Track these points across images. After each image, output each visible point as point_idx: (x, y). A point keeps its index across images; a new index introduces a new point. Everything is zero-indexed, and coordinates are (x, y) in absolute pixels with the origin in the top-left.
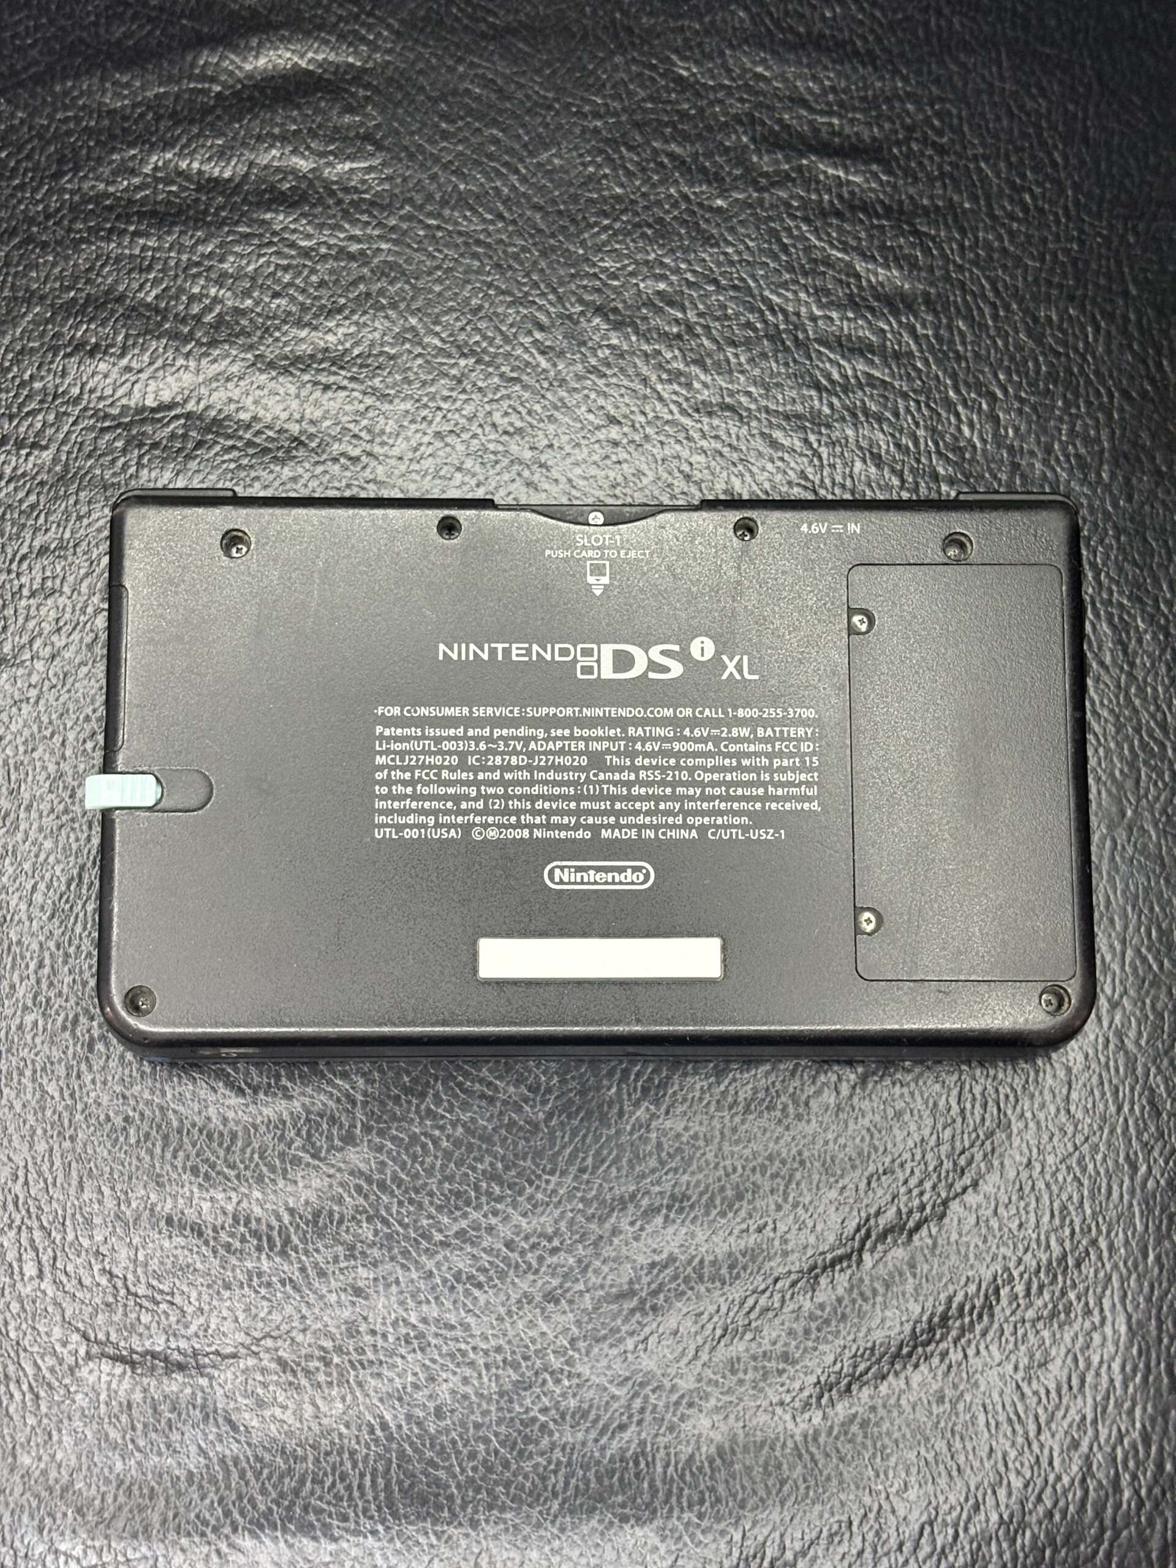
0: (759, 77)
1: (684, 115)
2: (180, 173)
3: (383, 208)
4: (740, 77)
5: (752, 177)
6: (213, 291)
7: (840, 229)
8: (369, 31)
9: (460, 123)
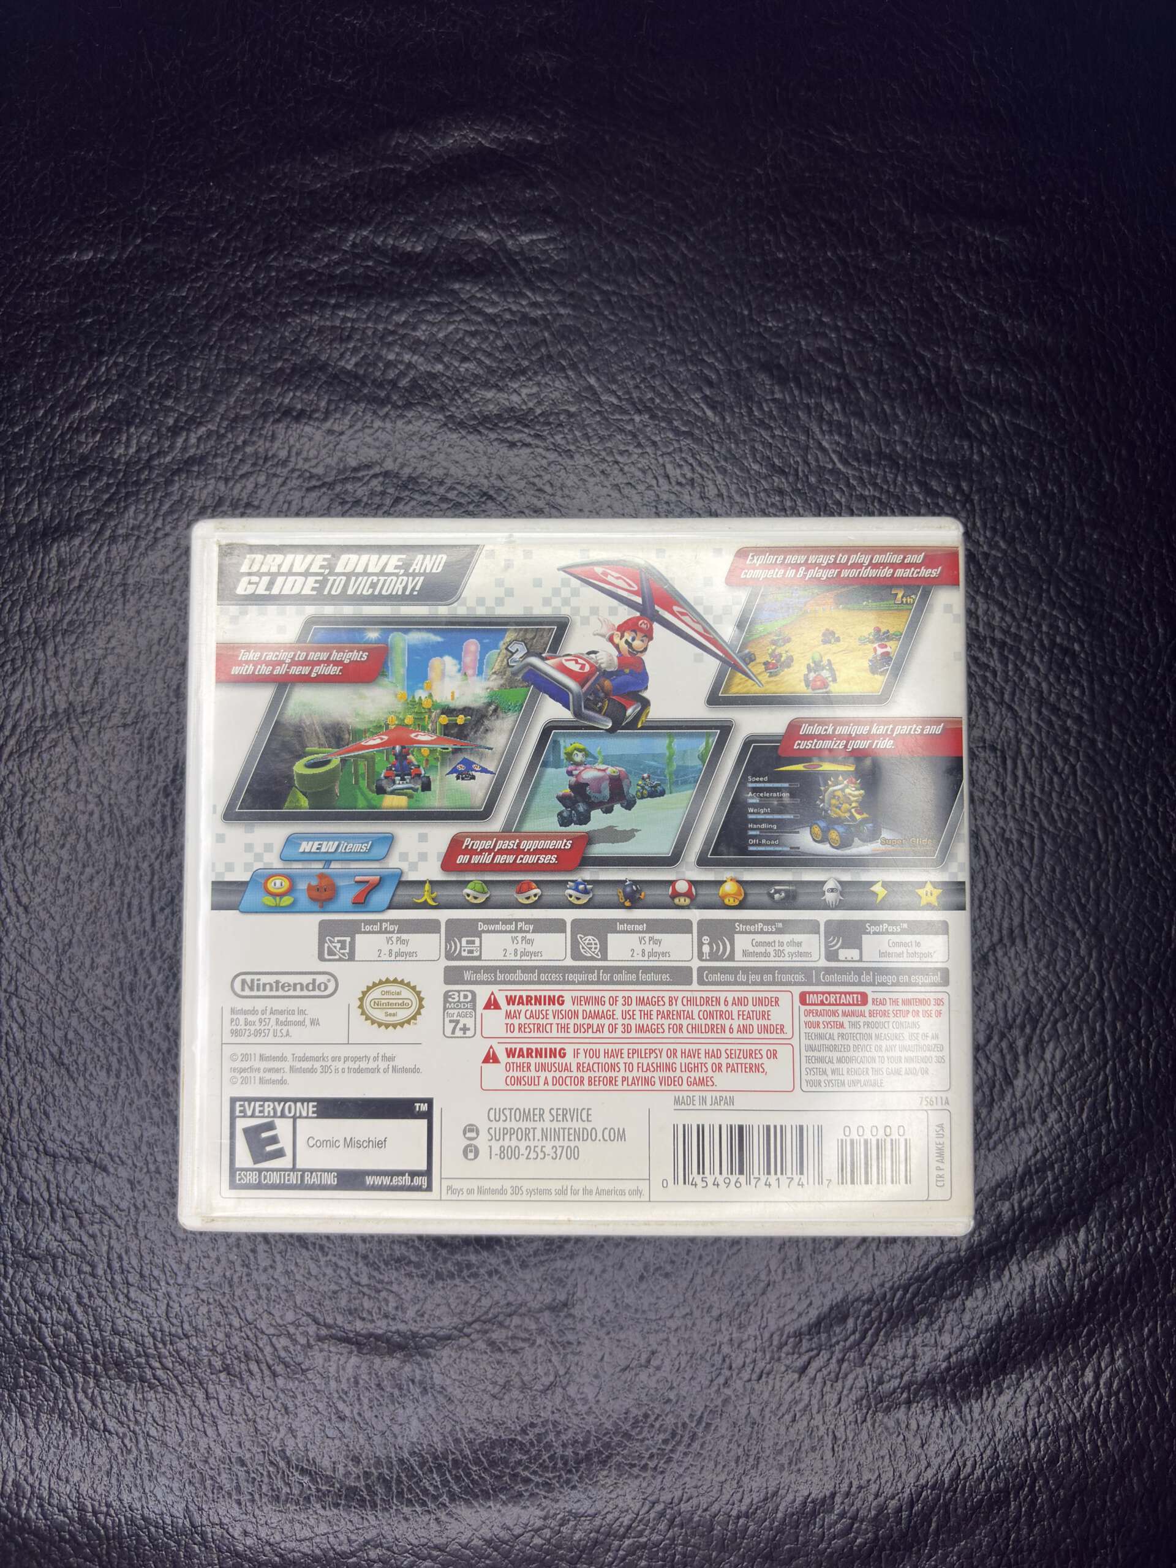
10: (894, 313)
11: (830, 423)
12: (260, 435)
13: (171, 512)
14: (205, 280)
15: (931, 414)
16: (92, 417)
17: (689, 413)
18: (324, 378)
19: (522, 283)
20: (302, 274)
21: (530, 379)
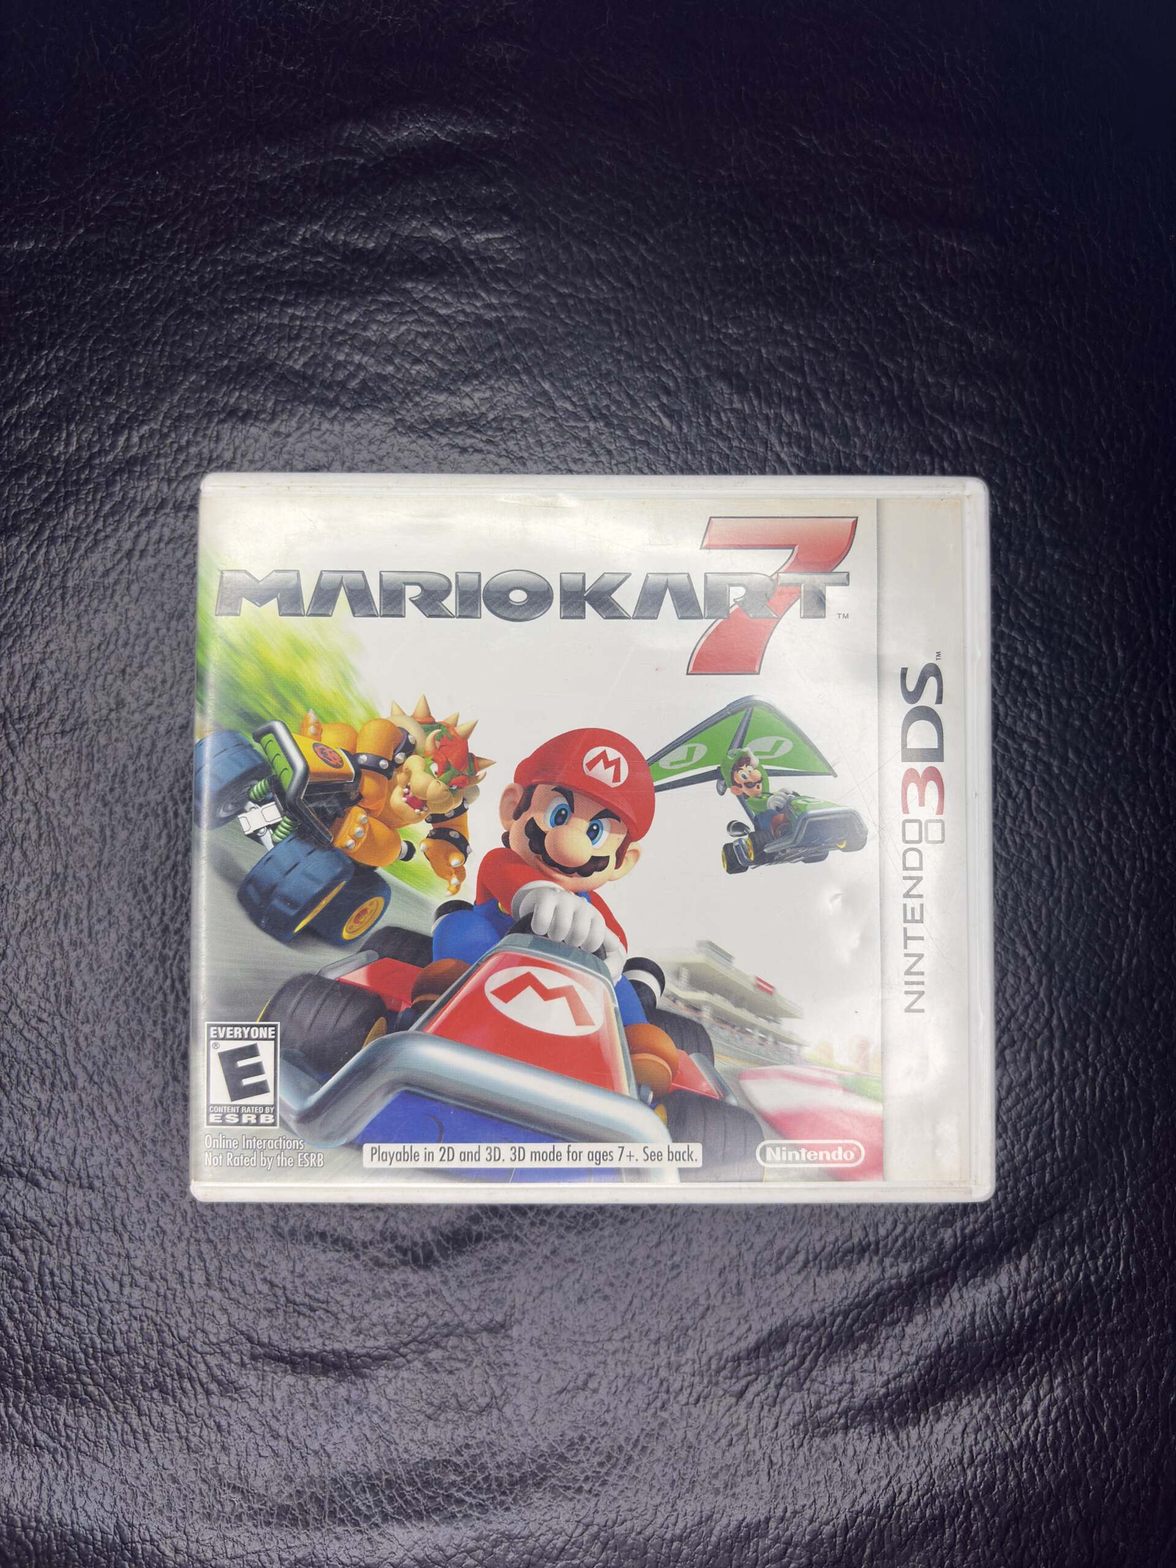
0: (877, 149)
1: (804, 187)
2: (326, 245)
3: (518, 277)
4: (859, 149)
5: (869, 247)
6: (357, 358)
7: (953, 299)
8: (505, 104)
9: (592, 194)
10: (858, 322)
11: (789, 435)
12: (204, 436)
13: (112, 513)
14: (149, 273)
15: (893, 428)
16: (31, 413)
17: (645, 421)
18: (271, 378)
19: (476, 284)
20: (251, 269)
21: (482, 383)
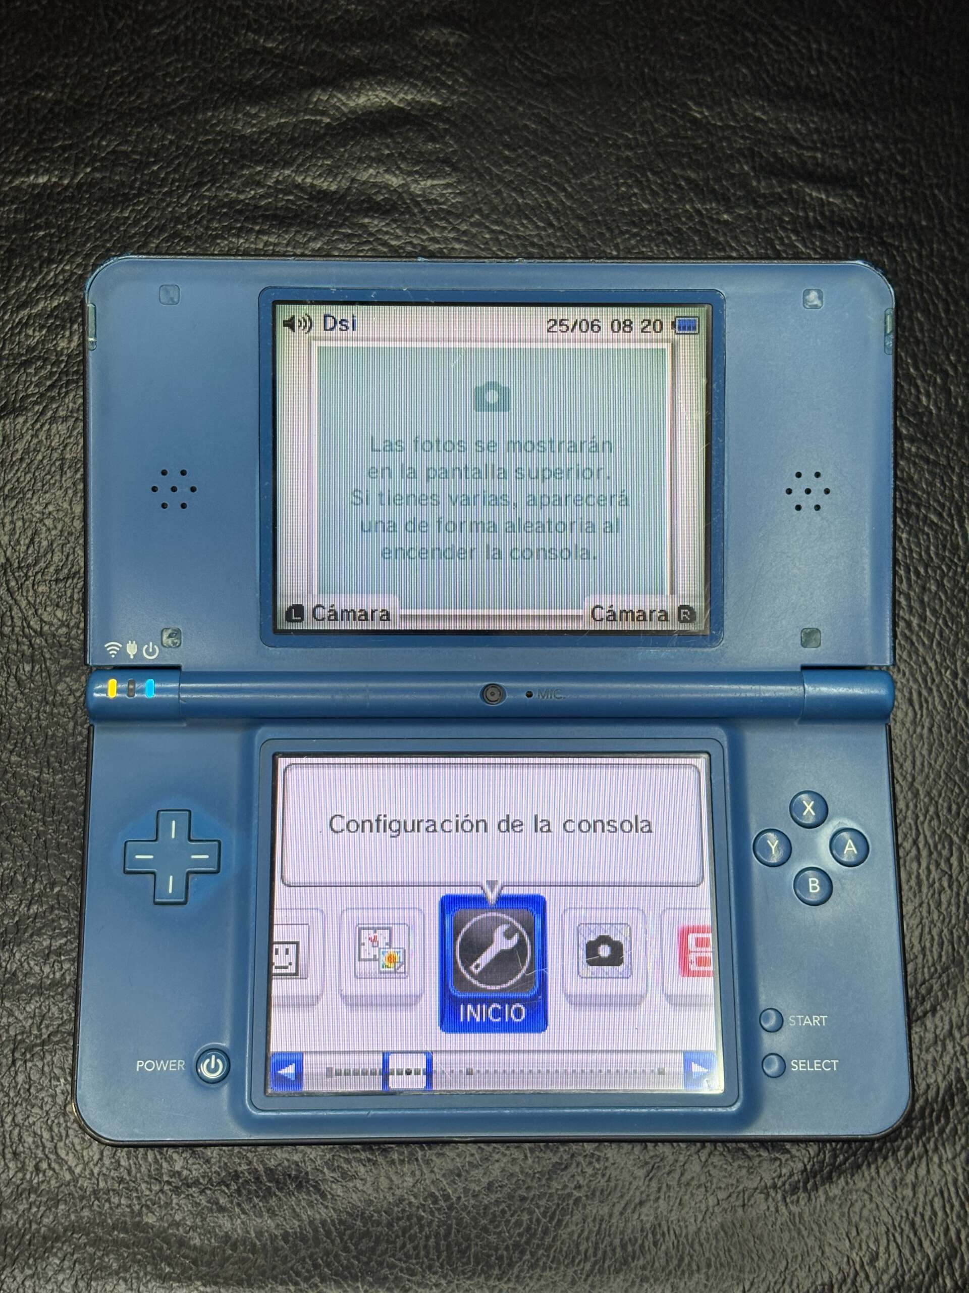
0: (758, 120)
1: (697, 148)
2: (298, 186)
3: (458, 216)
4: (742, 119)
5: (751, 197)
7: (823, 240)
8: (448, 78)
9: (520, 151)
